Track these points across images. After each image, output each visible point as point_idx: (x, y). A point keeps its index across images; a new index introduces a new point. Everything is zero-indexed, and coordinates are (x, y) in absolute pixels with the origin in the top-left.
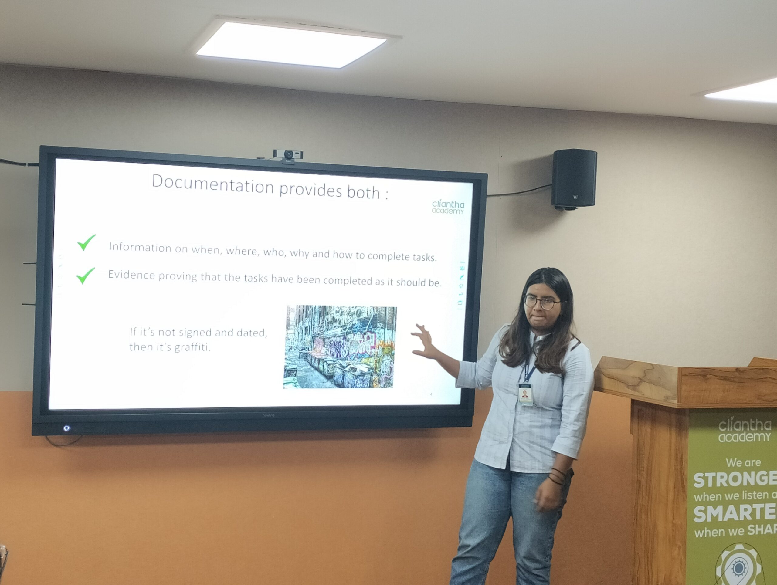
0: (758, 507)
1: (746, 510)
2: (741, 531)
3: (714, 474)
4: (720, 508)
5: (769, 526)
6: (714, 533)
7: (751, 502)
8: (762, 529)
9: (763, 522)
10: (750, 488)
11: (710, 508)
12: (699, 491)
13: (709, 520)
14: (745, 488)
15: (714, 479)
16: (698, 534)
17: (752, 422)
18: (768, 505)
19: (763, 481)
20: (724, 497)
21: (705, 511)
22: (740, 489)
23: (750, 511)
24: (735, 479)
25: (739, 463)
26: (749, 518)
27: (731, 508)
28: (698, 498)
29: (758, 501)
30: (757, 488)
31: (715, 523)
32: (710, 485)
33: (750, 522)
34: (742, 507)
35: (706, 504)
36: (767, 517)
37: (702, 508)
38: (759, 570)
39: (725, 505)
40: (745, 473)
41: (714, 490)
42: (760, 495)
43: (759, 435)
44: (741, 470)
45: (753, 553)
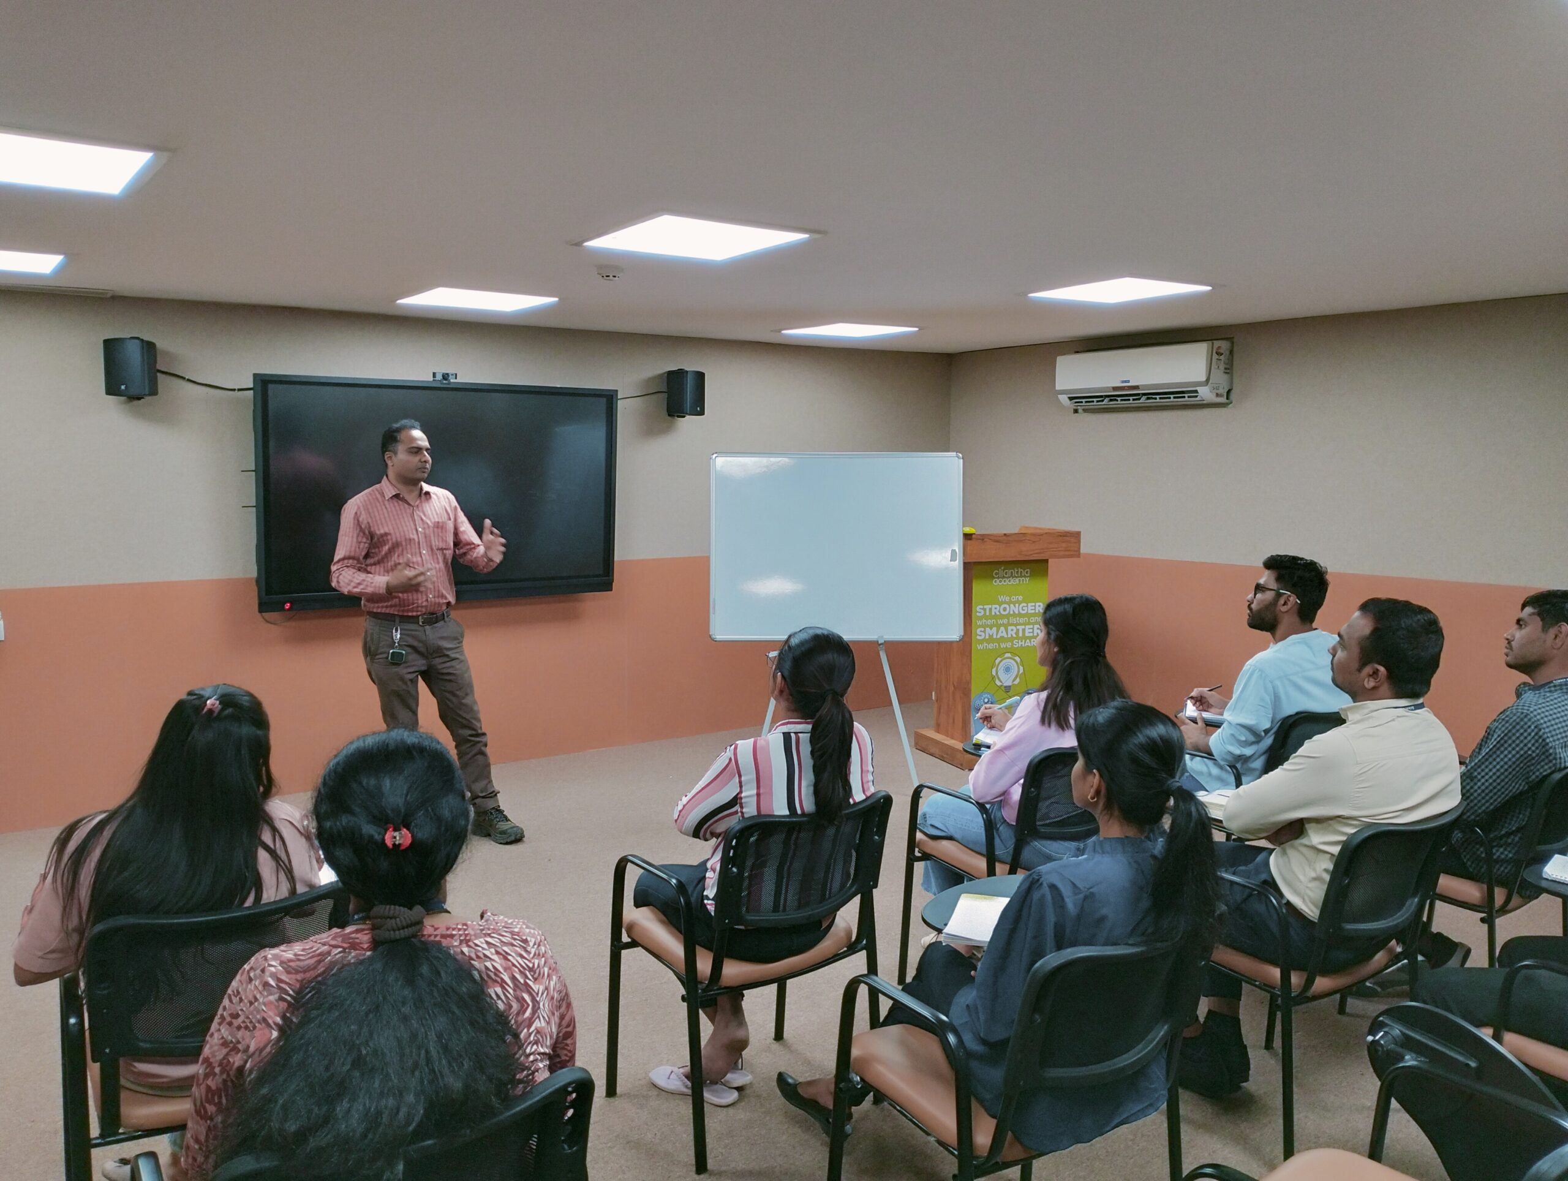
0: (1020, 628)
1: (1012, 630)
2: (1009, 645)
3: (990, 606)
4: (995, 629)
5: (1028, 641)
6: (991, 646)
7: (1016, 625)
8: (1023, 643)
9: (1025, 638)
10: (1014, 614)
11: (988, 629)
12: (980, 618)
13: (987, 637)
14: (1011, 615)
15: (991, 609)
16: (980, 647)
17: (1016, 570)
18: (1027, 627)
19: (1023, 610)
20: (997, 622)
21: (984, 632)
22: (1008, 616)
23: (1015, 631)
24: (1005, 609)
25: (1007, 599)
26: (1014, 636)
27: (1002, 628)
28: (979, 623)
29: (1020, 624)
30: (1020, 615)
31: (991, 639)
32: (988, 614)
33: (1015, 638)
34: (1010, 628)
35: (985, 626)
36: (1027, 635)
37: (983, 629)
38: (1021, 671)
39: (998, 627)
40: (1012, 605)
41: (991, 617)
42: (1022, 620)
43: (1021, 579)
44: (1009, 604)
45: (1017, 658)
